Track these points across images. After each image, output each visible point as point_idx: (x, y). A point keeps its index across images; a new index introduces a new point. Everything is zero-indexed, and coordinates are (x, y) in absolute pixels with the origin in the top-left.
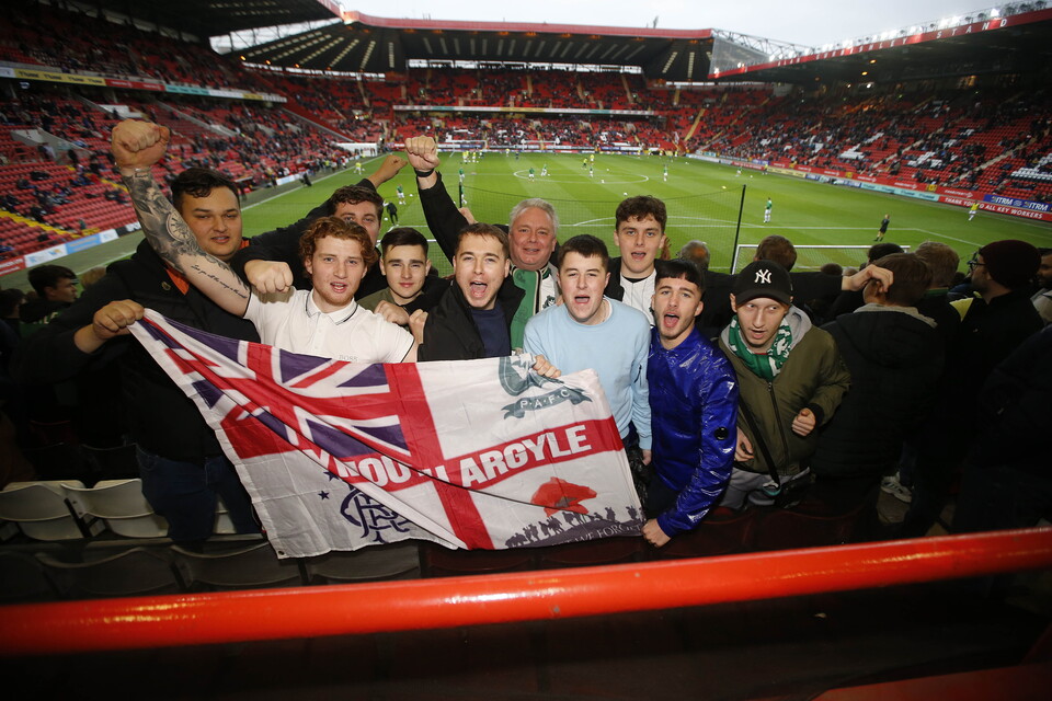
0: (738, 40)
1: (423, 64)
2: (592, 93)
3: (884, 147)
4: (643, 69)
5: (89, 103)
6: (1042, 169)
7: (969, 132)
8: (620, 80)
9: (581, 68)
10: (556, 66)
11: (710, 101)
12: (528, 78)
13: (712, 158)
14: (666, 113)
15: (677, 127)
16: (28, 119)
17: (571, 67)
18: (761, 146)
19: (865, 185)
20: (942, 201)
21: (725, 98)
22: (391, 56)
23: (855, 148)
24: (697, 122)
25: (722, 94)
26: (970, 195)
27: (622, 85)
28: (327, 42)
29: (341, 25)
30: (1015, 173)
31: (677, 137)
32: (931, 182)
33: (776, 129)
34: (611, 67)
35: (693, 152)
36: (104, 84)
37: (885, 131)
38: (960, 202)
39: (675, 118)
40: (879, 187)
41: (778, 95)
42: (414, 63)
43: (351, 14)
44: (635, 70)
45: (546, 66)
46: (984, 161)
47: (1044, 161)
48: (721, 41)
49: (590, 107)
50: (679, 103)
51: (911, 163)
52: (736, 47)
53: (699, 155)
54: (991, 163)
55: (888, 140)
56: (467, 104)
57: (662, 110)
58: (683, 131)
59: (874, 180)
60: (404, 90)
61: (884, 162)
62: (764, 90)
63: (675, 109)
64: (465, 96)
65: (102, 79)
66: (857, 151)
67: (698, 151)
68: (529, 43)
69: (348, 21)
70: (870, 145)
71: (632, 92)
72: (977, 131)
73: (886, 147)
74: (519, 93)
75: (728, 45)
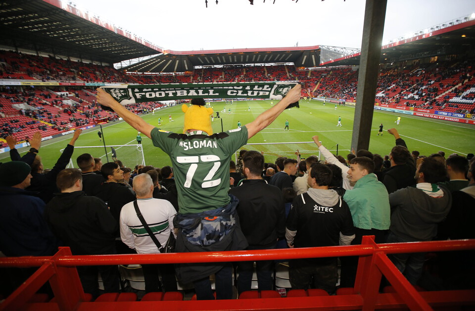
0: (332, 49)
1: (201, 67)
2: (272, 74)
3: (394, 91)
4: (295, 63)
5: (52, 92)
6: (464, 98)
7: (432, 82)
8: (284, 68)
9: (267, 65)
10: (256, 64)
11: (324, 74)
12: (244, 70)
13: (323, 99)
14: (305, 81)
15: (309, 86)
16: (22, 99)
17: (263, 65)
18: (343, 93)
19: (383, 108)
20: (415, 114)
21: (331, 73)
22: (186, 66)
23: (383, 92)
24: (318, 84)
25: (330, 71)
26: (428, 111)
27: (285, 70)
28: (159, 62)
29: (163, 56)
30: (451, 100)
31: (309, 91)
32: (412, 106)
33: (351, 85)
34: (280, 64)
35: (316, 97)
36: (58, 85)
37: (396, 84)
38: (422, 115)
39: (309, 83)
40: (388, 109)
41: (354, 70)
42: (197, 67)
43: (167, 51)
44: (291, 64)
45: (252, 65)
46: (437, 95)
47: (464, 94)
48: (324, 50)
49: (270, 80)
50: (311, 76)
51: (405, 97)
52: (331, 52)
53: (319, 98)
54: (441, 96)
55: (397, 88)
56: (218, 82)
57: (302, 80)
58: (312, 88)
59: (388, 106)
60: (192, 78)
61: (394, 98)
62: (348, 69)
63: (308, 79)
64: (217, 79)
65: (58, 83)
66: (383, 93)
67: (318, 96)
68: (242, 56)
69: (166, 54)
70: (389, 90)
71: (289, 73)
72: (436, 81)
73: (395, 91)
74: (240, 76)
75: (328, 51)
